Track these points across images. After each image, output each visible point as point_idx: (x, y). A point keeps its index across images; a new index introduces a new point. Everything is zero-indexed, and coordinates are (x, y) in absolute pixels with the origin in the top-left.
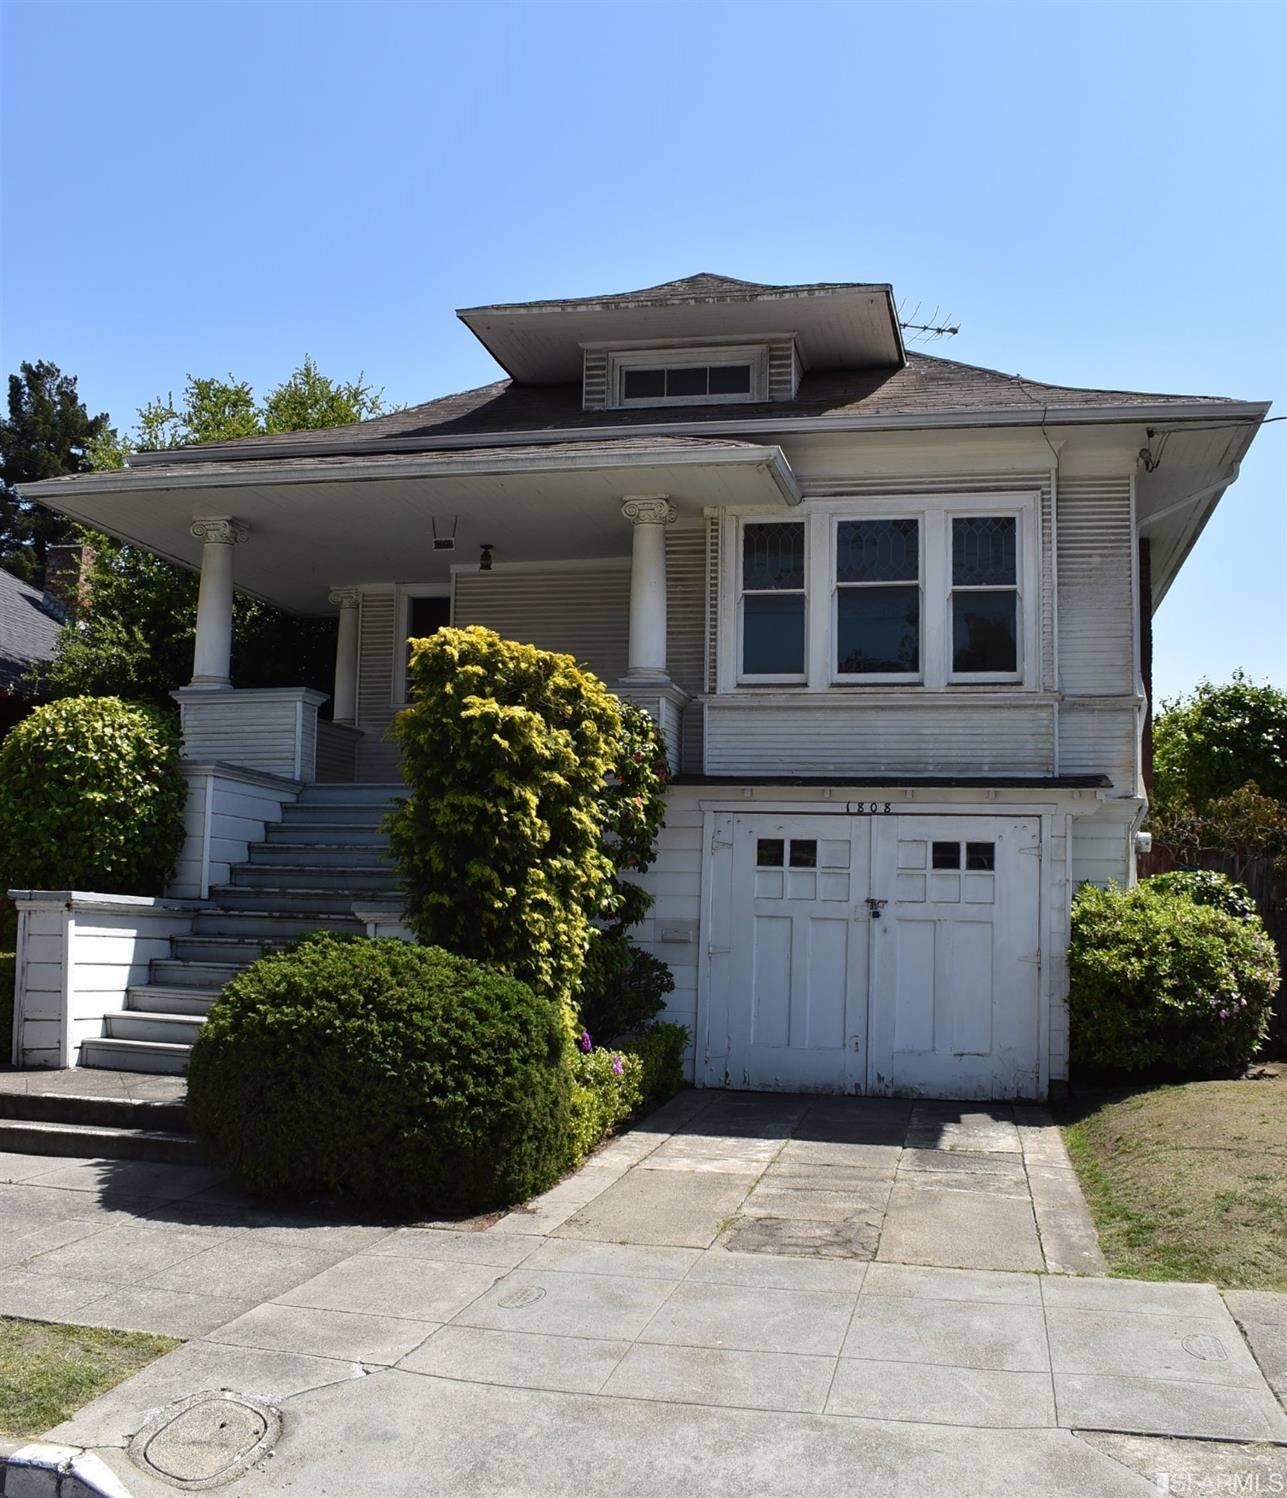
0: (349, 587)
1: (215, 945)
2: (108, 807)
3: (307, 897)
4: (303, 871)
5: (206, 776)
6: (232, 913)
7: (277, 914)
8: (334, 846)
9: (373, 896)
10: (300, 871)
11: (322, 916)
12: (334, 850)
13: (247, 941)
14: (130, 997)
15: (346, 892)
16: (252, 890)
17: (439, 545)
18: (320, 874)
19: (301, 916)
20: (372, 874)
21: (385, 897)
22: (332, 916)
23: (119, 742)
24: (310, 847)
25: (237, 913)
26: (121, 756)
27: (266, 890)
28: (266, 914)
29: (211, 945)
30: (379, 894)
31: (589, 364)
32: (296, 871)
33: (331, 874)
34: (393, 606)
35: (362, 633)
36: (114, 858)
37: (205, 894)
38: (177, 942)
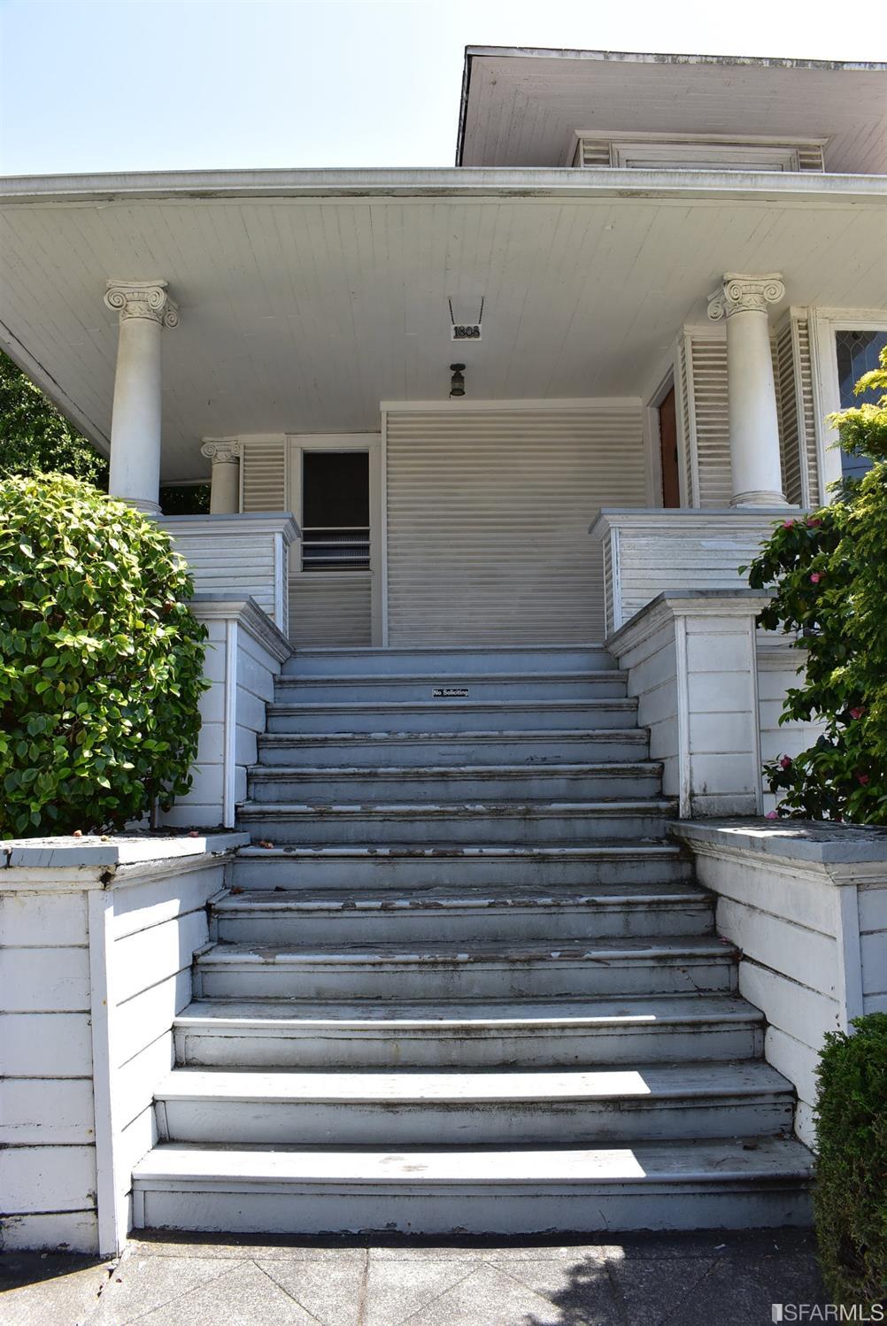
0: (225, 439)
1: (295, 915)
2: (103, 663)
3: (410, 817)
4: (375, 775)
5: (226, 620)
6: (299, 851)
7: (384, 851)
8: (402, 735)
9: (528, 812)
10: (370, 774)
11: (467, 851)
12: (404, 740)
13: (358, 904)
14: (180, 1040)
15: (479, 807)
16: (310, 809)
17: (461, 332)
18: (402, 779)
19: (429, 852)
20: (491, 776)
21: (548, 812)
22: (486, 851)
23: (114, 544)
24: (362, 738)
25: (310, 851)
26: (124, 571)
27: (336, 808)
28: (364, 851)
29: (288, 914)
30: (536, 807)
31: (588, 156)
32: (363, 775)
33: (420, 778)
34: (283, 460)
35: (244, 490)
36: (113, 762)
37: (230, 821)
38: (219, 911)
